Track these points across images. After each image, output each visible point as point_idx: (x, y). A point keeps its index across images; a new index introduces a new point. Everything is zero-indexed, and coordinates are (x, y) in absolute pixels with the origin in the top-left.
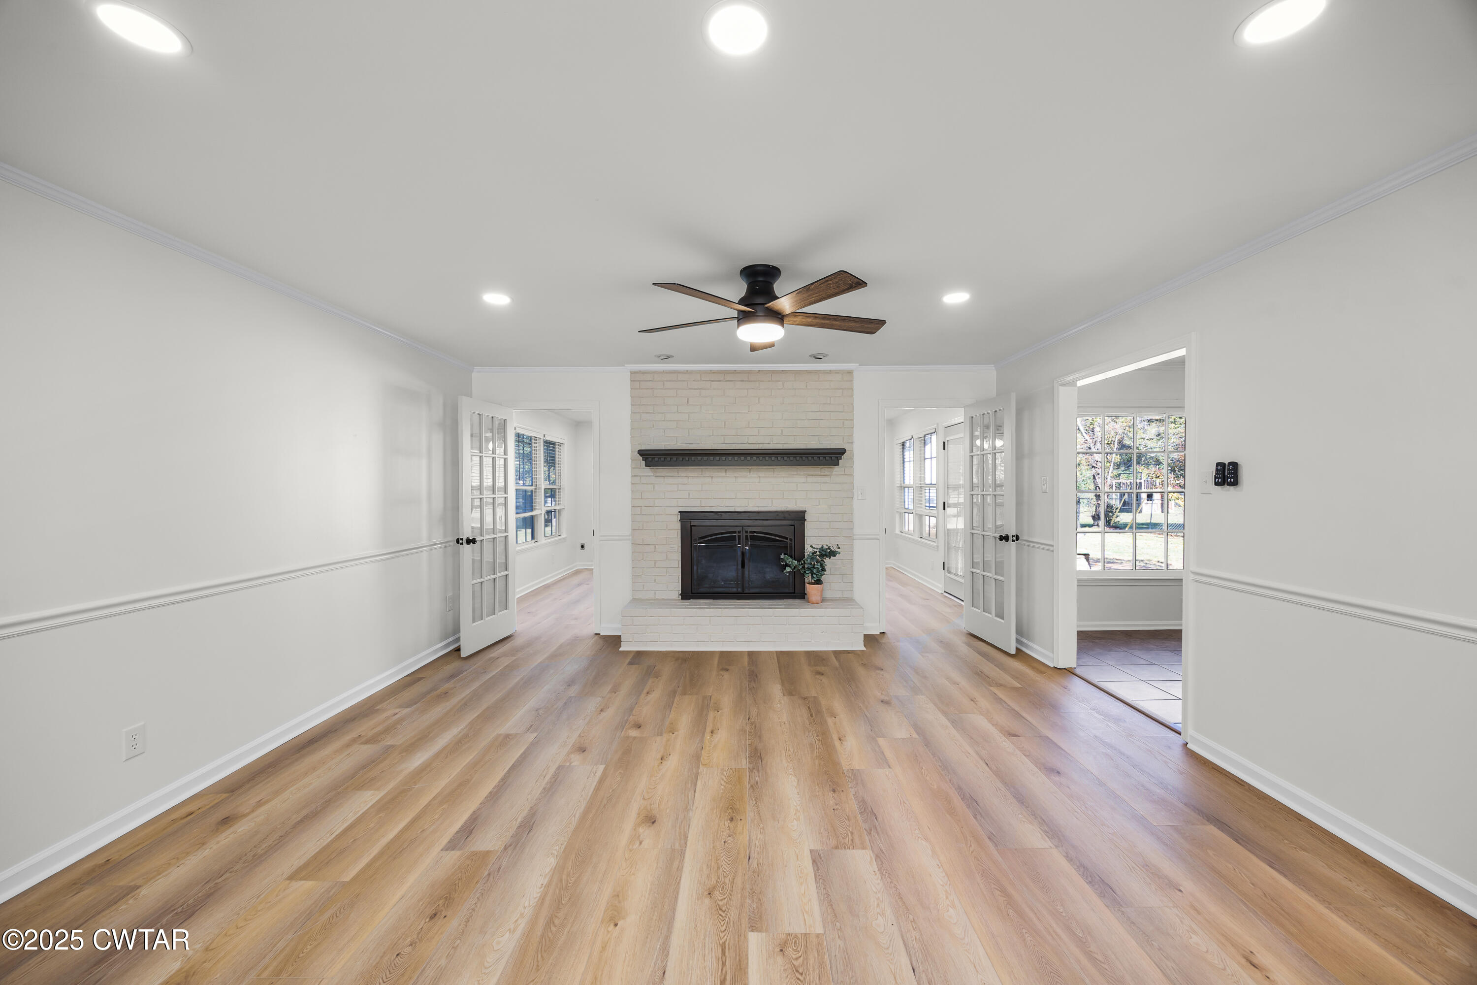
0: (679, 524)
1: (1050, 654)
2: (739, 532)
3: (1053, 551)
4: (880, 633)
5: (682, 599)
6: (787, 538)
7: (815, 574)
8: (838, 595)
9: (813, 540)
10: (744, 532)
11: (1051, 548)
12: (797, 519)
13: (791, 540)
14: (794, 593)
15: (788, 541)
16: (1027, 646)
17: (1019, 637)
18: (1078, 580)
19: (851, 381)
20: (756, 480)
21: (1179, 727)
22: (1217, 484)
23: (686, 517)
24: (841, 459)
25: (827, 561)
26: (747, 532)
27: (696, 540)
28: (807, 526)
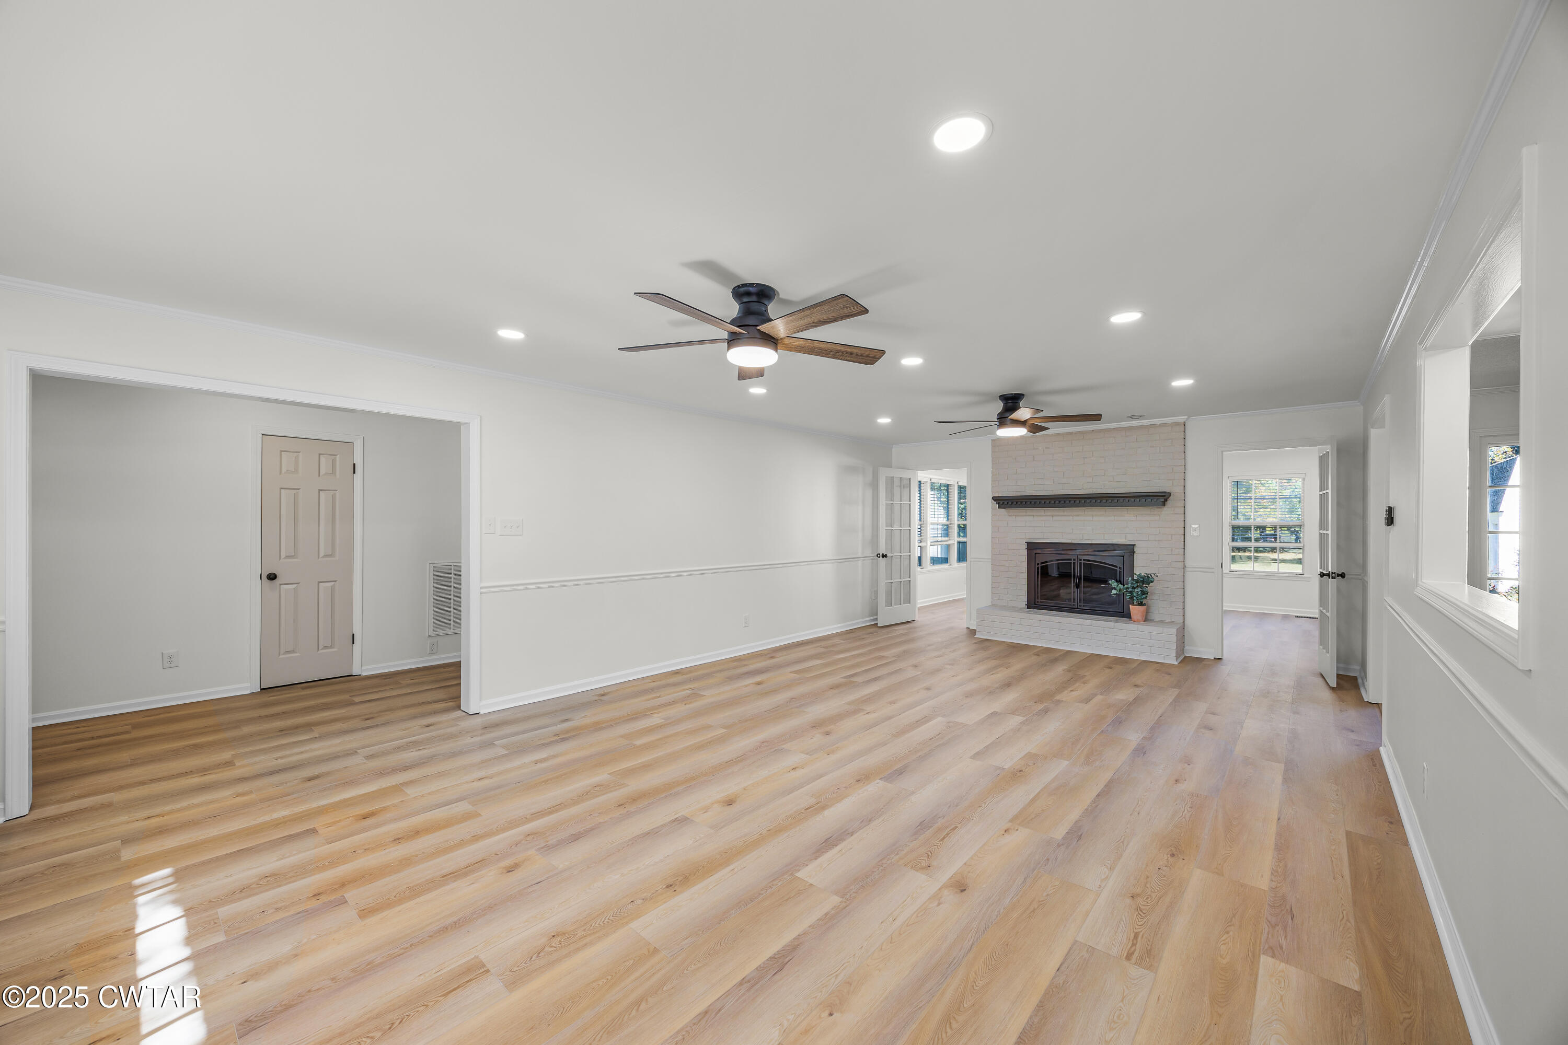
0: (1026, 551)
2: (1074, 560)
4: (1215, 658)
5: (1028, 608)
6: (1116, 567)
9: (1140, 568)
10: (1079, 560)
12: (1129, 550)
13: (1120, 568)
14: (1123, 612)
15: (1118, 569)
23: (1033, 548)
25: (1150, 586)
26: (1081, 560)
27: (1038, 564)
28: (1137, 557)
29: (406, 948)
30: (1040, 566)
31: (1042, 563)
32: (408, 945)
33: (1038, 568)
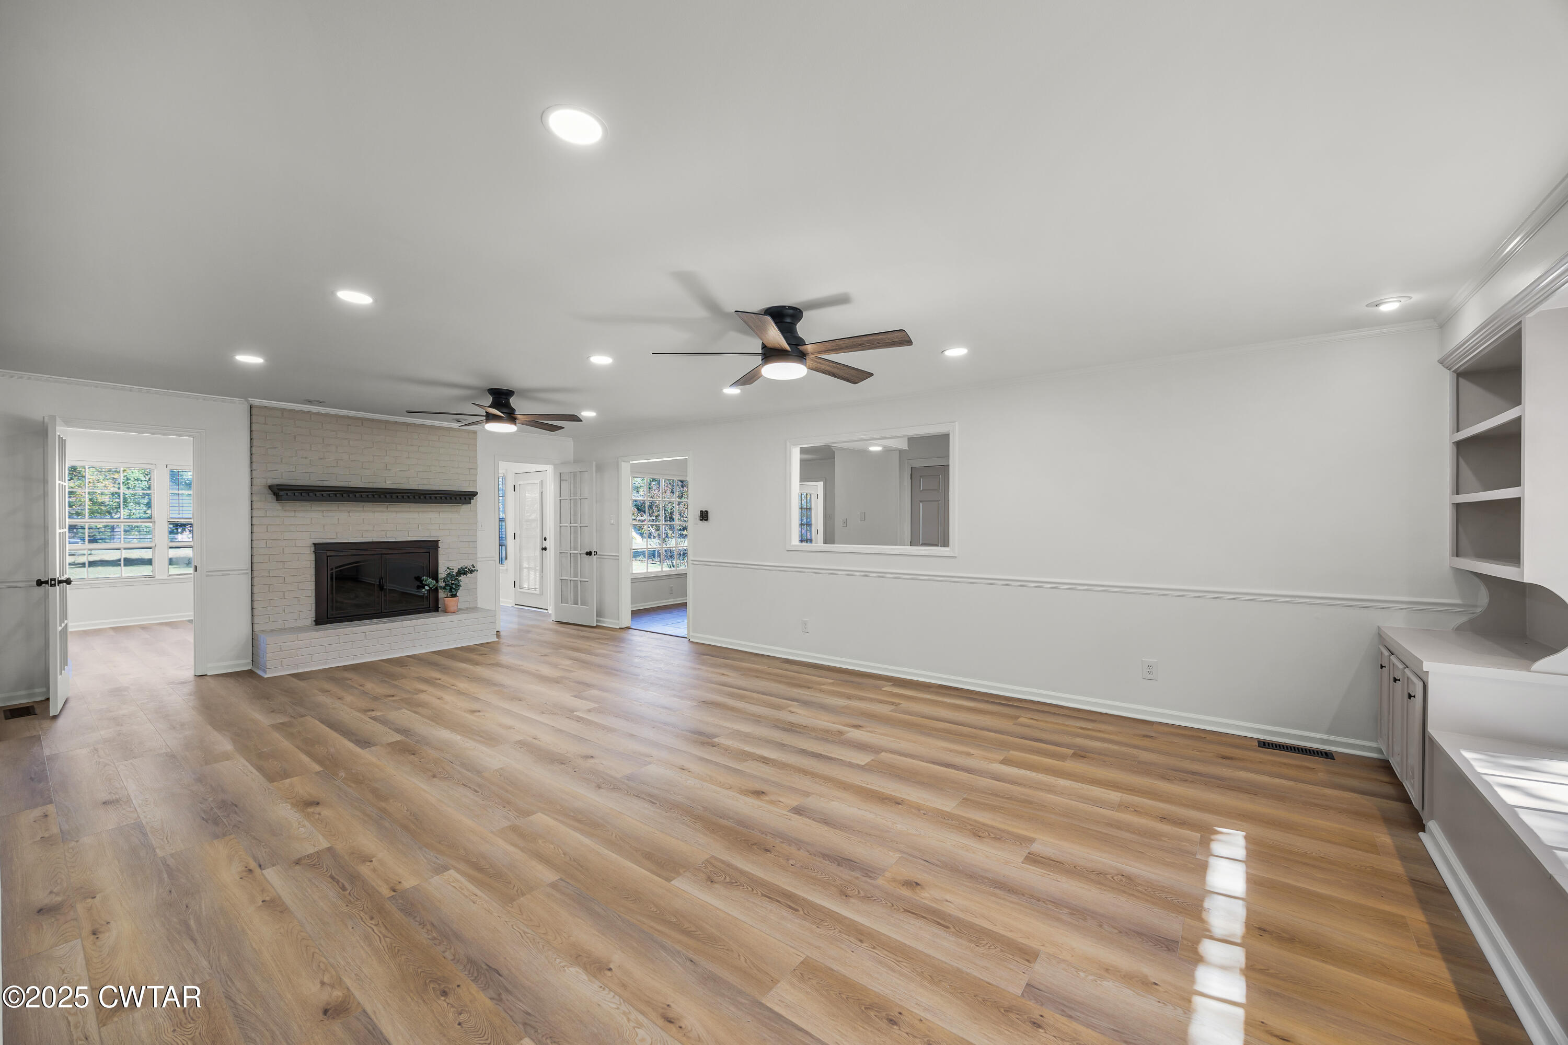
0: (313, 557)
1: (617, 622)
3: (618, 559)
5: (316, 624)
7: (454, 589)
8: (466, 605)
9: (446, 563)
11: (617, 558)
12: (430, 548)
14: (430, 607)
16: (603, 622)
17: (598, 619)
18: (631, 579)
19: (476, 439)
20: (394, 515)
21: (686, 636)
22: (701, 520)
23: (321, 550)
24: (473, 499)
25: (462, 578)
27: (332, 569)
28: (440, 552)
29: (1044, 902)
30: (334, 571)
31: (336, 568)
32: (1040, 903)
33: (332, 575)
